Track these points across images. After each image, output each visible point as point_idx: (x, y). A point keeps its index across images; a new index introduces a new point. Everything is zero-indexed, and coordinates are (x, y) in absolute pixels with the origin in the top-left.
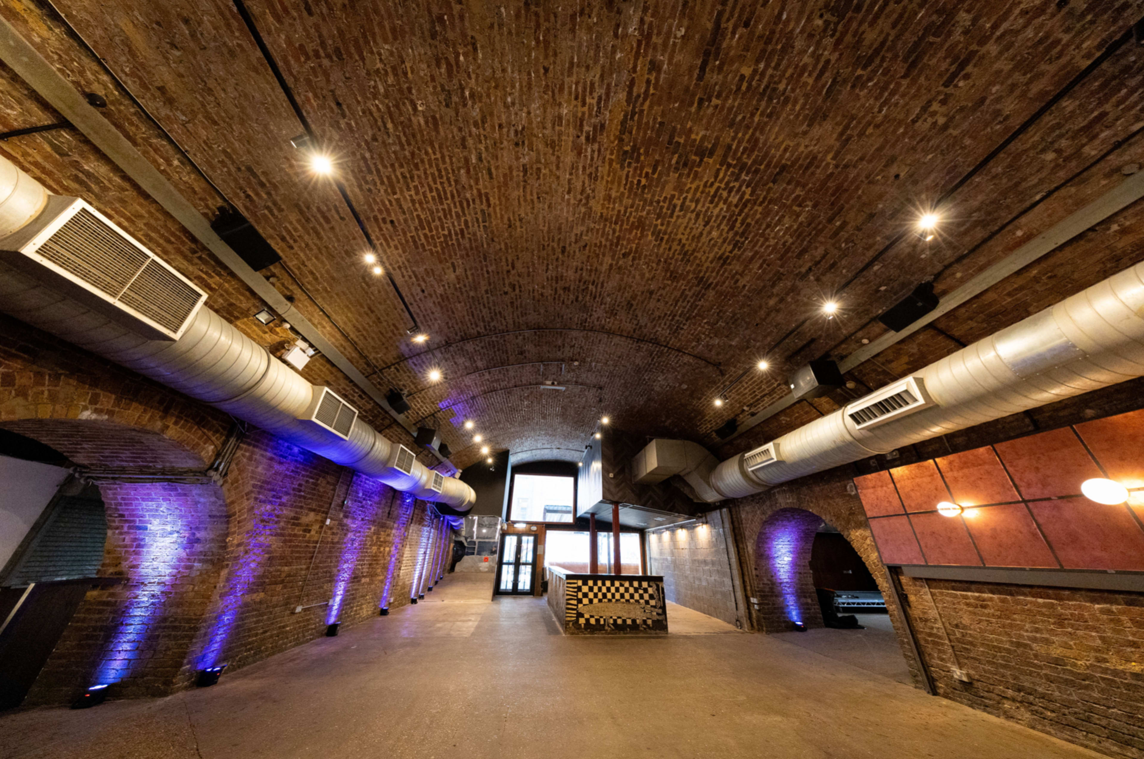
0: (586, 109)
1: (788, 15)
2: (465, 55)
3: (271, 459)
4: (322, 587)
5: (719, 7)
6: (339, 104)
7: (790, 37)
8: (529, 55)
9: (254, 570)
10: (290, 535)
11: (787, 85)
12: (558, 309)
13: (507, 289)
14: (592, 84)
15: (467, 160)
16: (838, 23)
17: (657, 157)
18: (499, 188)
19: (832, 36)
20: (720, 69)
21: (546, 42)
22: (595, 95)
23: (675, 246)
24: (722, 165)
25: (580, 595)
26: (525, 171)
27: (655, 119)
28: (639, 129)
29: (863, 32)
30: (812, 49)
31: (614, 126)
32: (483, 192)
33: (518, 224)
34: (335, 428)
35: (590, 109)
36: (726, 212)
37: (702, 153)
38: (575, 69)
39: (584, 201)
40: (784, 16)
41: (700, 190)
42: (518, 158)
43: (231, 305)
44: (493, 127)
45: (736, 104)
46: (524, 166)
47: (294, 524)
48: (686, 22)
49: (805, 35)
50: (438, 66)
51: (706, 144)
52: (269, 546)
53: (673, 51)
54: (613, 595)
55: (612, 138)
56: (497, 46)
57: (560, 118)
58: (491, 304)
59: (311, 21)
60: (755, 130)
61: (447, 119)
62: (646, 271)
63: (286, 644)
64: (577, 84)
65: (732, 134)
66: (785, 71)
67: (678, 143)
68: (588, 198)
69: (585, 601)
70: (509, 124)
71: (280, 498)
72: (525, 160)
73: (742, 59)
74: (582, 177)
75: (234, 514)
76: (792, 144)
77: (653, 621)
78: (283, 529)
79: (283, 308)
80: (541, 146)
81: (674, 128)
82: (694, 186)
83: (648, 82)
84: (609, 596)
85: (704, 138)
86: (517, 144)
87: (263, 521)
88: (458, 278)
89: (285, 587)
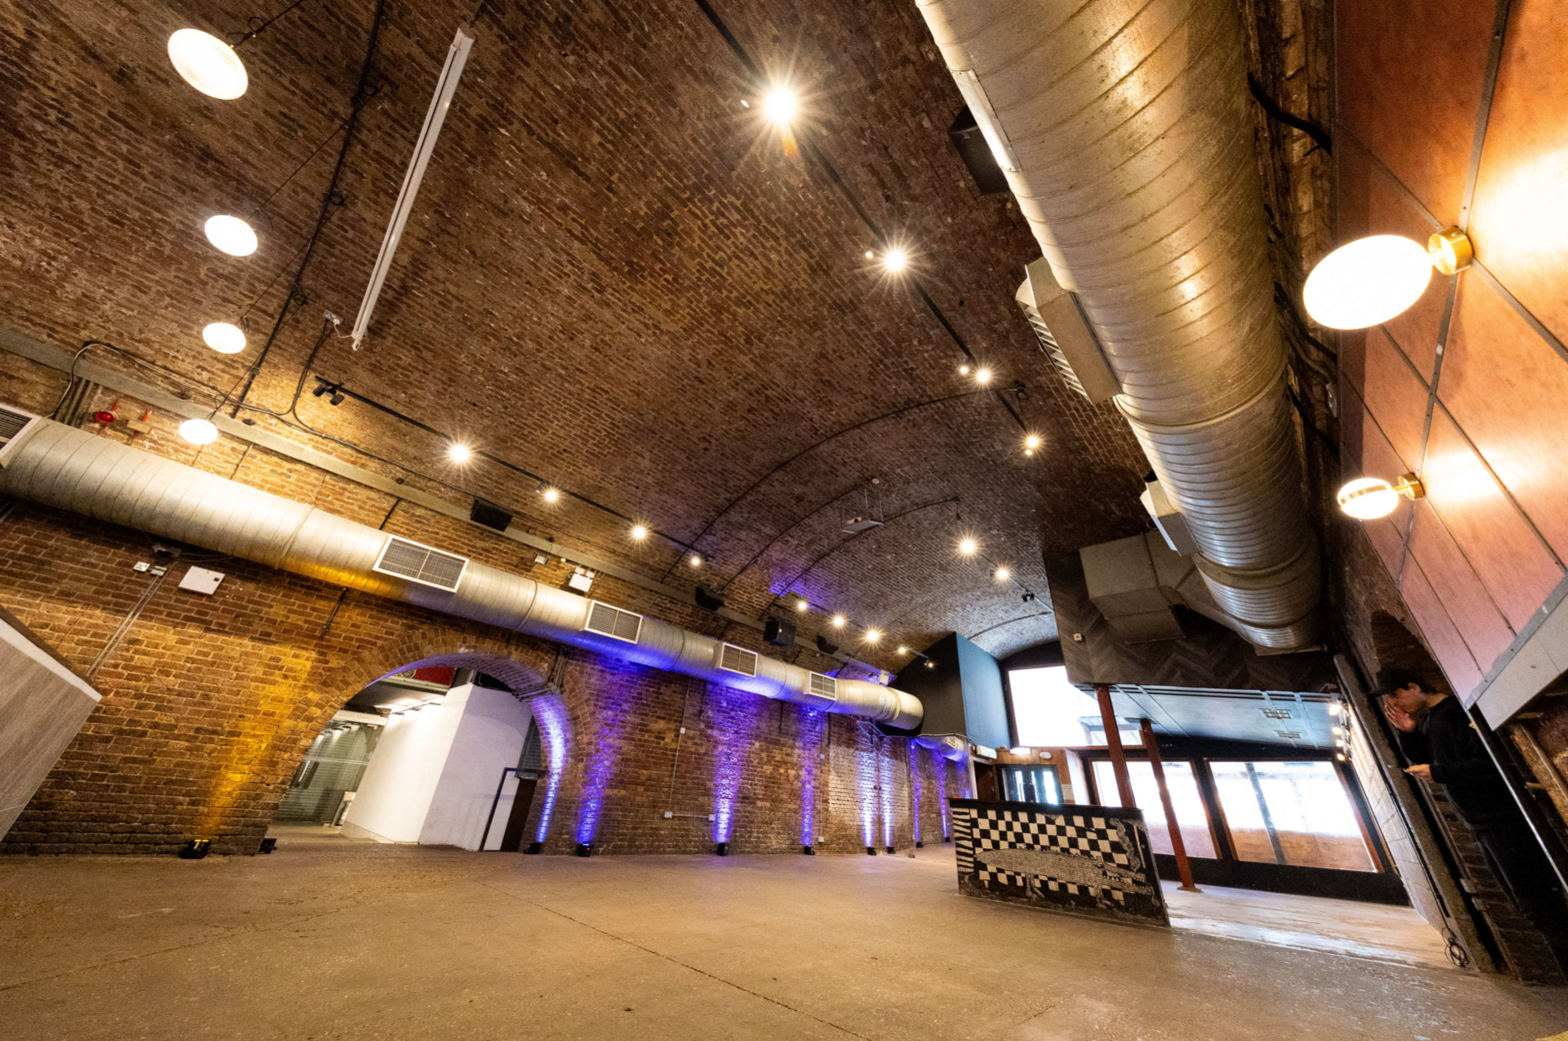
0: (573, 277)
1: (559, 84)
2: (492, 321)
3: (602, 671)
4: (697, 800)
5: (535, 137)
6: (475, 405)
7: (576, 89)
8: (513, 286)
9: (609, 768)
10: (640, 740)
11: (621, 108)
12: (771, 434)
13: (702, 445)
14: (555, 260)
15: (559, 375)
16: (576, 41)
17: (648, 252)
18: (597, 375)
19: (587, 51)
20: (586, 160)
21: (510, 270)
22: (565, 263)
23: (770, 298)
24: (686, 206)
25: (976, 834)
26: (597, 350)
27: (609, 233)
28: (612, 250)
29: (591, 20)
30: (594, 74)
31: (600, 267)
32: (592, 386)
33: (641, 389)
34: (615, 634)
35: (575, 273)
36: (748, 231)
37: (664, 213)
38: (539, 265)
39: (658, 332)
40: (558, 87)
41: (706, 238)
42: (583, 346)
43: (522, 558)
44: (548, 343)
45: (625, 162)
46: (592, 347)
47: (641, 730)
48: (538, 168)
49: (579, 75)
50: (489, 341)
51: (655, 207)
52: (620, 748)
53: (557, 188)
54: (1036, 839)
55: (610, 274)
56: (497, 300)
57: (569, 298)
58: (707, 468)
59: (430, 377)
60: (658, 157)
61: (523, 363)
62: (785, 341)
63: (663, 846)
64: (550, 270)
65: (655, 180)
66: (608, 106)
67: (642, 228)
68: (656, 327)
69: (986, 843)
70: (552, 331)
71: (620, 705)
72: (588, 343)
73: (583, 138)
74: (631, 318)
75: (578, 717)
76: (690, 131)
77: (1126, 895)
78: (631, 733)
79: (555, 548)
80: (584, 326)
81: (625, 223)
82: (698, 241)
83: (574, 220)
84: (1028, 838)
85: (647, 204)
86: (572, 339)
87: (608, 725)
88: (650, 460)
89: (646, 790)
